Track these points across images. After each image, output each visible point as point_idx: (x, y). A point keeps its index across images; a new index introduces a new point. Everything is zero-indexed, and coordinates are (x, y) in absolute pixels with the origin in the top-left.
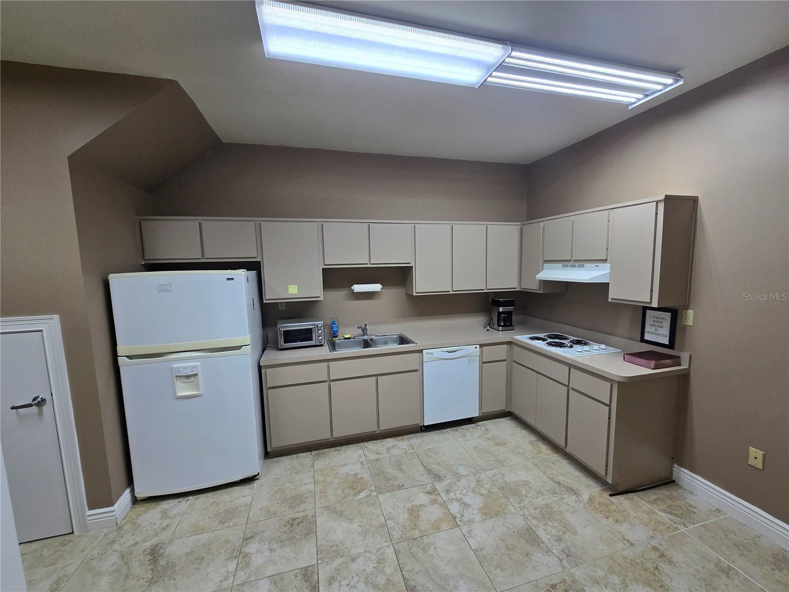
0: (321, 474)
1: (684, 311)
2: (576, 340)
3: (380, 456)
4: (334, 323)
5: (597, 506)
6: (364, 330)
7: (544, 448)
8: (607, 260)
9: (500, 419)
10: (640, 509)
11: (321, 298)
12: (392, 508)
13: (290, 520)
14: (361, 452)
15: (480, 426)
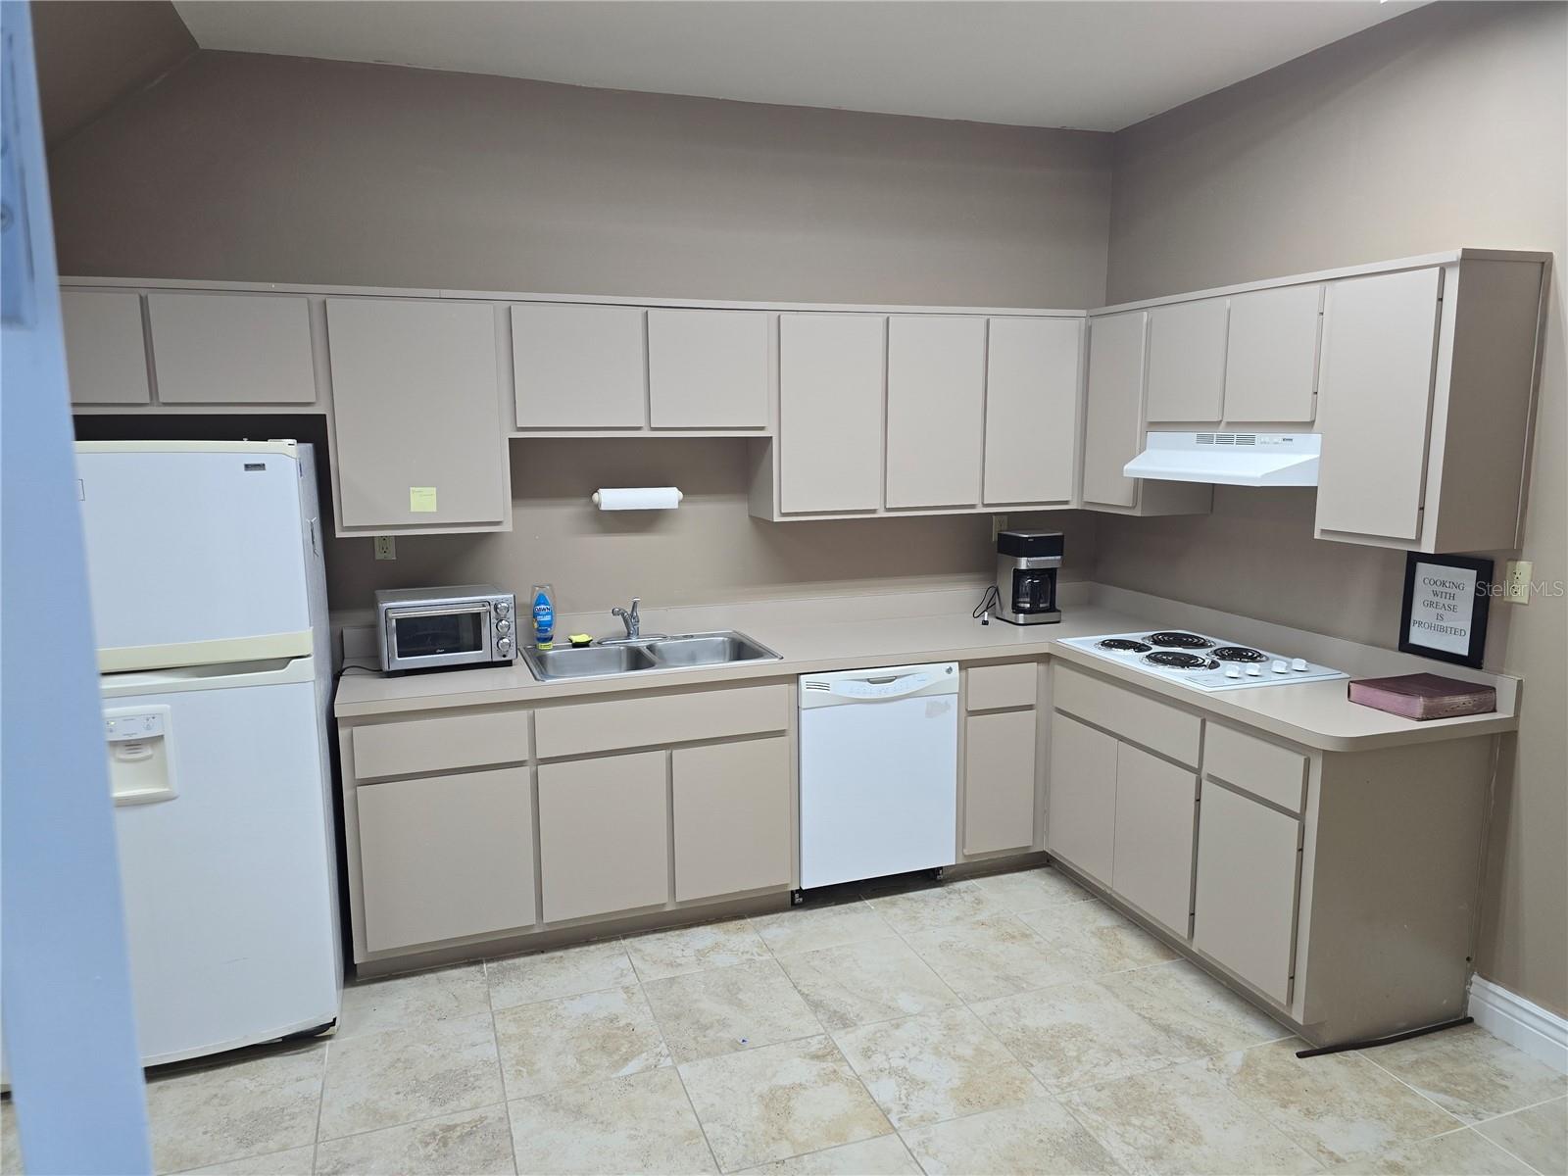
0: (515, 1020)
1: (1510, 564)
2: (1229, 649)
3: (677, 973)
4: (541, 600)
5: (1263, 1080)
6: (630, 621)
7: (1134, 946)
8: (1312, 423)
9: (1017, 874)
10: (1372, 1084)
11: (507, 527)
12: (717, 1094)
13: (437, 1130)
14: (623, 963)
15: (959, 892)
